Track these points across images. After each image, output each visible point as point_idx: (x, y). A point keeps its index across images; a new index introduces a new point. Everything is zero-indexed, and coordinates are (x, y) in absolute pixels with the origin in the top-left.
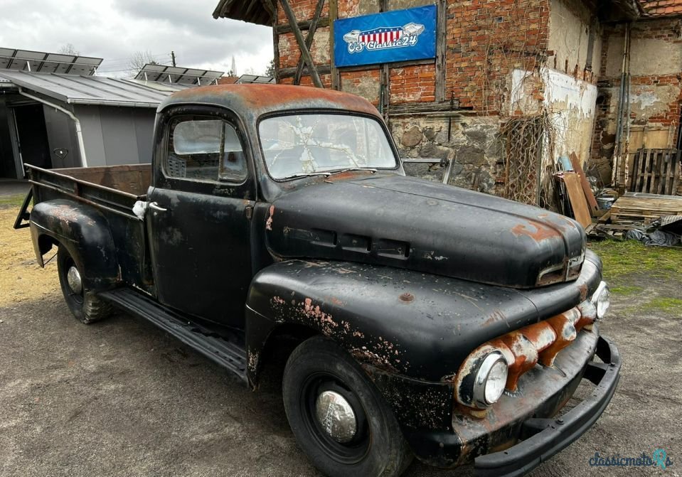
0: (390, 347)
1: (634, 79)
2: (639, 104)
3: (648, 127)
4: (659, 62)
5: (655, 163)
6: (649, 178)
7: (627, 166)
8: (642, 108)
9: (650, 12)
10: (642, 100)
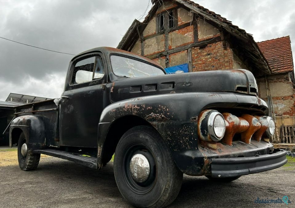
0: (164, 108)
1: (273, 98)
2: (277, 108)
3: (283, 117)
4: (282, 91)
5: (290, 131)
6: (289, 138)
7: (277, 133)
8: (279, 109)
9: (274, 72)
10: (278, 106)
